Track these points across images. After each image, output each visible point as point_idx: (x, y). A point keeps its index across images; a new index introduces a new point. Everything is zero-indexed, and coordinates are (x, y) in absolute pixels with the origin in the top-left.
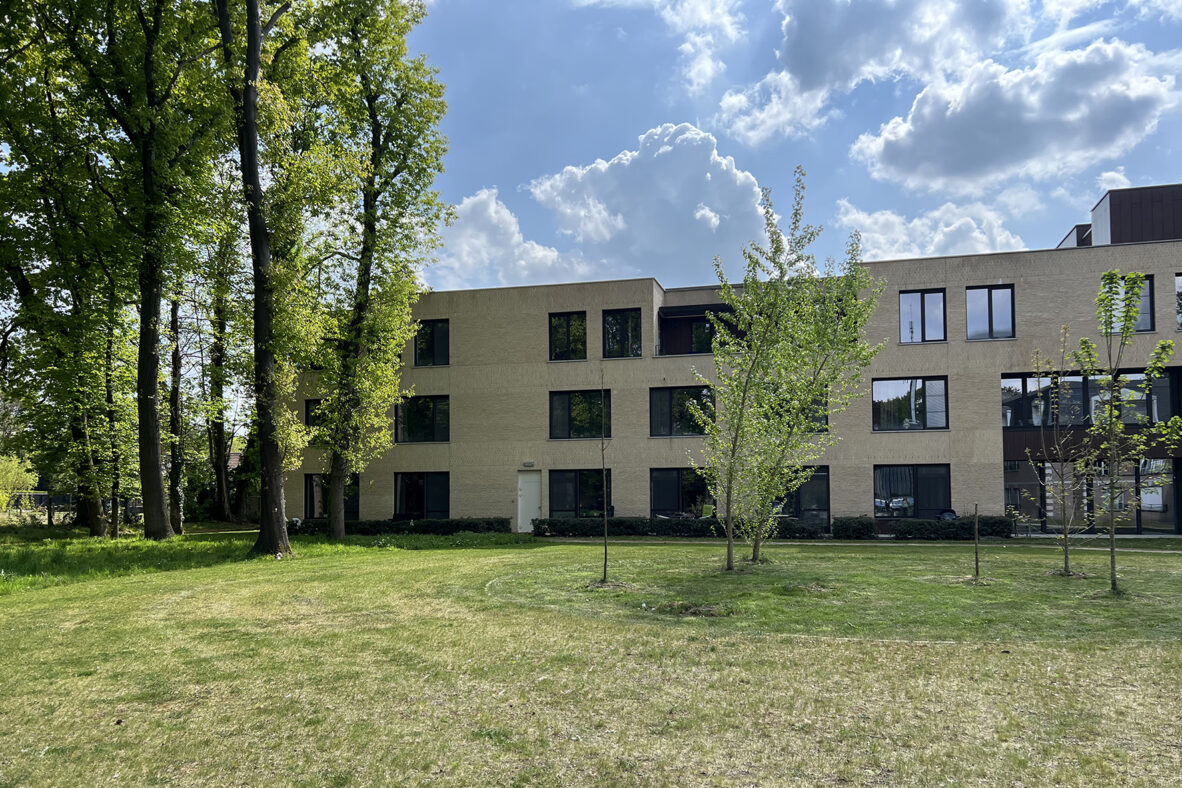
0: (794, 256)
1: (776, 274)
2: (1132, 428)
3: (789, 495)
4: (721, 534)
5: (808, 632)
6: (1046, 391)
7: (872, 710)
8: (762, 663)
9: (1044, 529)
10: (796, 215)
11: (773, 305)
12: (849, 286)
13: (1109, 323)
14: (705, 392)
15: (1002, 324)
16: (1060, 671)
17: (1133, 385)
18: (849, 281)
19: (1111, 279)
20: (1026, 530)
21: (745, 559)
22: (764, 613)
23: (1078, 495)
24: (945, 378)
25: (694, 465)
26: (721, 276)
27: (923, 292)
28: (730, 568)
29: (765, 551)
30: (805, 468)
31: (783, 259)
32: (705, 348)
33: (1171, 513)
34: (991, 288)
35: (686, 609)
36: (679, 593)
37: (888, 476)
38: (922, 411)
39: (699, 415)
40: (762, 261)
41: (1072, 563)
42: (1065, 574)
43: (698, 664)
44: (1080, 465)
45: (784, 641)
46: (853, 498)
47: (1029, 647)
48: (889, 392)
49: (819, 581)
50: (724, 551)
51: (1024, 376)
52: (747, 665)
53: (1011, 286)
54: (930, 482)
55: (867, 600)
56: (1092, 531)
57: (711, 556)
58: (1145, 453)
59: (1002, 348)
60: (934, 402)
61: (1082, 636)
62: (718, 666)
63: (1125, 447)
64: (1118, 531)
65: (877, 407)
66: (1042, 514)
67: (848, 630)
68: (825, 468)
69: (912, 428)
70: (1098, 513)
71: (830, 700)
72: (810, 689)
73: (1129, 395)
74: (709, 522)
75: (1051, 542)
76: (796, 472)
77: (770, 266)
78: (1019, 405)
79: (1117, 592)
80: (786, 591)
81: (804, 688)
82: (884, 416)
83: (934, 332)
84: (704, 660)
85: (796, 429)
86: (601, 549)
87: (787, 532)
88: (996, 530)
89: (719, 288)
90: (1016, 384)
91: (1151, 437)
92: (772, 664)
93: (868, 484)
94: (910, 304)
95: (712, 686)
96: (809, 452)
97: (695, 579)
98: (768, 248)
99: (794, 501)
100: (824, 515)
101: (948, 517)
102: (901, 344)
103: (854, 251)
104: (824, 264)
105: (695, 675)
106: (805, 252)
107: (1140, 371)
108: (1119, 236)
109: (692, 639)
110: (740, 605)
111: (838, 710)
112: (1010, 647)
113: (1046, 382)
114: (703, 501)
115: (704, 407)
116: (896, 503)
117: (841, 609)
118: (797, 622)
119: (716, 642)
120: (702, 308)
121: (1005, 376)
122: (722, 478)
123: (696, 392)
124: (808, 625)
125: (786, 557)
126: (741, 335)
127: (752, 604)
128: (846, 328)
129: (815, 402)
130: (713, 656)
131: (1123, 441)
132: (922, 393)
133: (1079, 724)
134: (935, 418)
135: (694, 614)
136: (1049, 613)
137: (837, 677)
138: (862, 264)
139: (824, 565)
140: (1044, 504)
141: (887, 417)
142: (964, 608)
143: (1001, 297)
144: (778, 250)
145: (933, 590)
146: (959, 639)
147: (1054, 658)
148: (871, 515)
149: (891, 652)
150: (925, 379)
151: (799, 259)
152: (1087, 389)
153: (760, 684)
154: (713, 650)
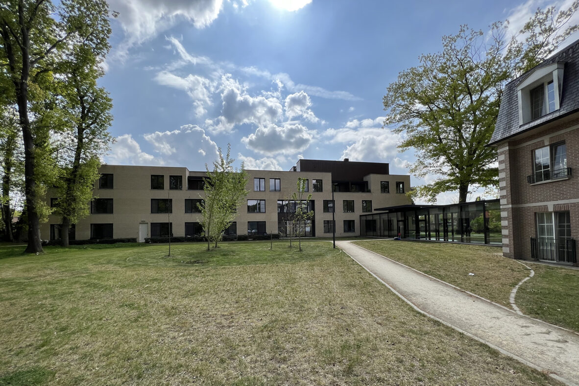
0: (227, 166)
1: (222, 170)
2: (304, 213)
3: (226, 230)
4: (206, 240)
5: (229, 265)
6: (287, 204)
7: (245, 283)
8: (217, 275)
9: (286, 237)
10: (228, 155)
11: (222, 178)
12: (242, 175)
13: (299, 189)
14: (202, 201)
15: (278, 188)
16: (288, 269)
17: (304, 204)
18: (242, 174)
19: (300, 179)
20: (282, 237)
21: (213, 247)
22: (218, 261)
23: (293, 228)
24: (265, 200)
25: (198, 221)
26: (207, 169)
27: (260, 179)
28: (209, 250)
29: (219, 245)
30: (230, 222)
31: (224, 166)
32: (202, 189)
33: (311, 233)
34: (275, 179)
35: (195, 262)
36: (193, 258)
37: (251, 224)
38: (259, 208)
39: (200, 208)
40: (219, 166)
41: (292, 244)
42: (290, 247)
43: (198, 277)
44: (294, 222)
45: (223, 268)
46: (242, 230)
47: (282, 264)
48: (252, 203)
49: (233, 252)
50: (207, 245)
51: (282, 201)
52: (213, 276)
53: (280, 179)
54: (261, 226)
55: (245, 256)
56: (296, 237)
57: (204, 246)
58: (306, 219)
59: (278, 194)
60: (262, 206)
61: (293, 261)
62: (204, 277)
63: (302, 217)
64: (301, 237)
65: (249, 207)
66: (286, 233)
67: (240, 264)
68: (236, 222)
69: (257, 212)
70: (297, 232)
71: (235, 282)
72: (230, 280)
73: (304, 206)
74: (203, 237)
75: (288, 239)
76: (228, 223)
77: (221, 168)
78: (281, 207)
79: (301, 250)
80: (224, 255)
81: (228, 280)
82: (250, 209)
83: (262, 189)
84: (200, 275)
85: (228, 212)
86: (168, 247)
87: (225, 239)
88: (276, 237)
89: (207, 172)
90: (281, 202)
91: (308, 215)
92: (220, 275)
93: (246, 226)
94: (256, 181)
95: (202, 282)
96: (231, 218)
97: (199, 253)
98: (220, 163)
99: (227, 231)
100: (235, 235)
101: (265, 234)
102: (254, 191)
103: (243, 166)
104: (235, 169)
105: (197, 280)
106: (230, 165)
107: (305, 200)
108: (302, 170)
109: (197, 270)
110: (211, 259)
111: (237, 285)
112: (278, 265)
113: (287, 202)
114: (202, 232)
115: (202, 205)
116: (253, 231)
117: (238, 259)
118: (227, 263)
119: (204, 270)
120: (201, 178)
121: (278, 200)
122: (207, 225)
123: (200, 201)
124: (230, 263)
125: (224, 246)
126: (213, 186)
127: (215, 259)
128: (241, 186)
129: (233, 205)
130: (203, 274)
131: (302, 216)
132: (259, 204)
133: (291, 281)
134: (262, 210)
135: (197, 263)
136: (287, 256)
137: (237, 276)
138: (245, 170)
139: (235, 247)
140: (286, 231)
141: (252, 209)
142: (268, 256)
143: (277, 181)
144: (223, 164)
145: (261, 252)
146: (267, 264)
147: (287, 266)
148: (247, 234)
149: (250, 268)
150: (260, 200)
151: (229, 167)
152: (295, 204)
153: (216, 280)
154: (203, 272)
